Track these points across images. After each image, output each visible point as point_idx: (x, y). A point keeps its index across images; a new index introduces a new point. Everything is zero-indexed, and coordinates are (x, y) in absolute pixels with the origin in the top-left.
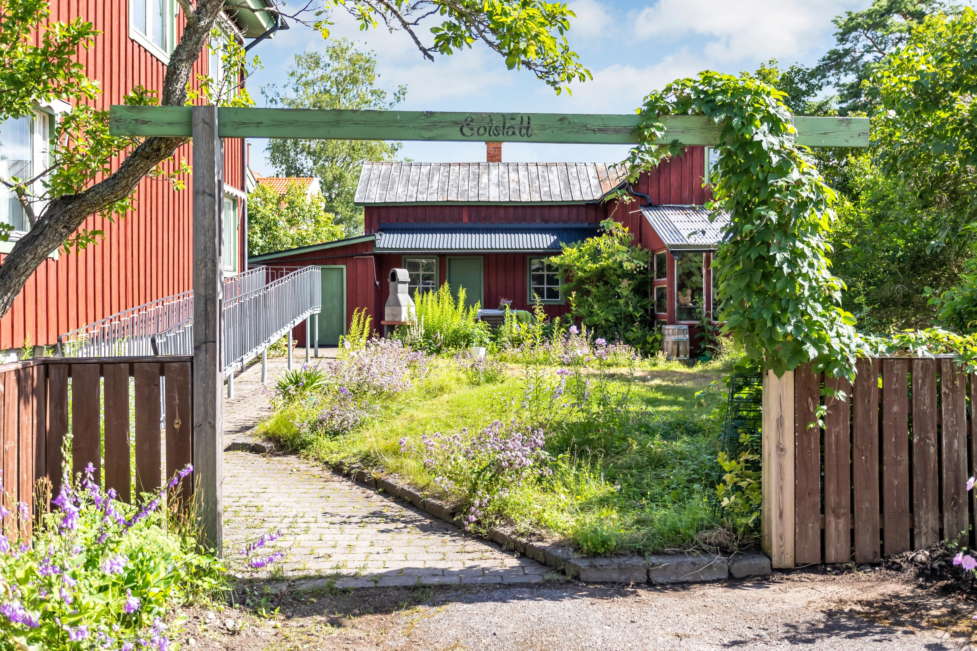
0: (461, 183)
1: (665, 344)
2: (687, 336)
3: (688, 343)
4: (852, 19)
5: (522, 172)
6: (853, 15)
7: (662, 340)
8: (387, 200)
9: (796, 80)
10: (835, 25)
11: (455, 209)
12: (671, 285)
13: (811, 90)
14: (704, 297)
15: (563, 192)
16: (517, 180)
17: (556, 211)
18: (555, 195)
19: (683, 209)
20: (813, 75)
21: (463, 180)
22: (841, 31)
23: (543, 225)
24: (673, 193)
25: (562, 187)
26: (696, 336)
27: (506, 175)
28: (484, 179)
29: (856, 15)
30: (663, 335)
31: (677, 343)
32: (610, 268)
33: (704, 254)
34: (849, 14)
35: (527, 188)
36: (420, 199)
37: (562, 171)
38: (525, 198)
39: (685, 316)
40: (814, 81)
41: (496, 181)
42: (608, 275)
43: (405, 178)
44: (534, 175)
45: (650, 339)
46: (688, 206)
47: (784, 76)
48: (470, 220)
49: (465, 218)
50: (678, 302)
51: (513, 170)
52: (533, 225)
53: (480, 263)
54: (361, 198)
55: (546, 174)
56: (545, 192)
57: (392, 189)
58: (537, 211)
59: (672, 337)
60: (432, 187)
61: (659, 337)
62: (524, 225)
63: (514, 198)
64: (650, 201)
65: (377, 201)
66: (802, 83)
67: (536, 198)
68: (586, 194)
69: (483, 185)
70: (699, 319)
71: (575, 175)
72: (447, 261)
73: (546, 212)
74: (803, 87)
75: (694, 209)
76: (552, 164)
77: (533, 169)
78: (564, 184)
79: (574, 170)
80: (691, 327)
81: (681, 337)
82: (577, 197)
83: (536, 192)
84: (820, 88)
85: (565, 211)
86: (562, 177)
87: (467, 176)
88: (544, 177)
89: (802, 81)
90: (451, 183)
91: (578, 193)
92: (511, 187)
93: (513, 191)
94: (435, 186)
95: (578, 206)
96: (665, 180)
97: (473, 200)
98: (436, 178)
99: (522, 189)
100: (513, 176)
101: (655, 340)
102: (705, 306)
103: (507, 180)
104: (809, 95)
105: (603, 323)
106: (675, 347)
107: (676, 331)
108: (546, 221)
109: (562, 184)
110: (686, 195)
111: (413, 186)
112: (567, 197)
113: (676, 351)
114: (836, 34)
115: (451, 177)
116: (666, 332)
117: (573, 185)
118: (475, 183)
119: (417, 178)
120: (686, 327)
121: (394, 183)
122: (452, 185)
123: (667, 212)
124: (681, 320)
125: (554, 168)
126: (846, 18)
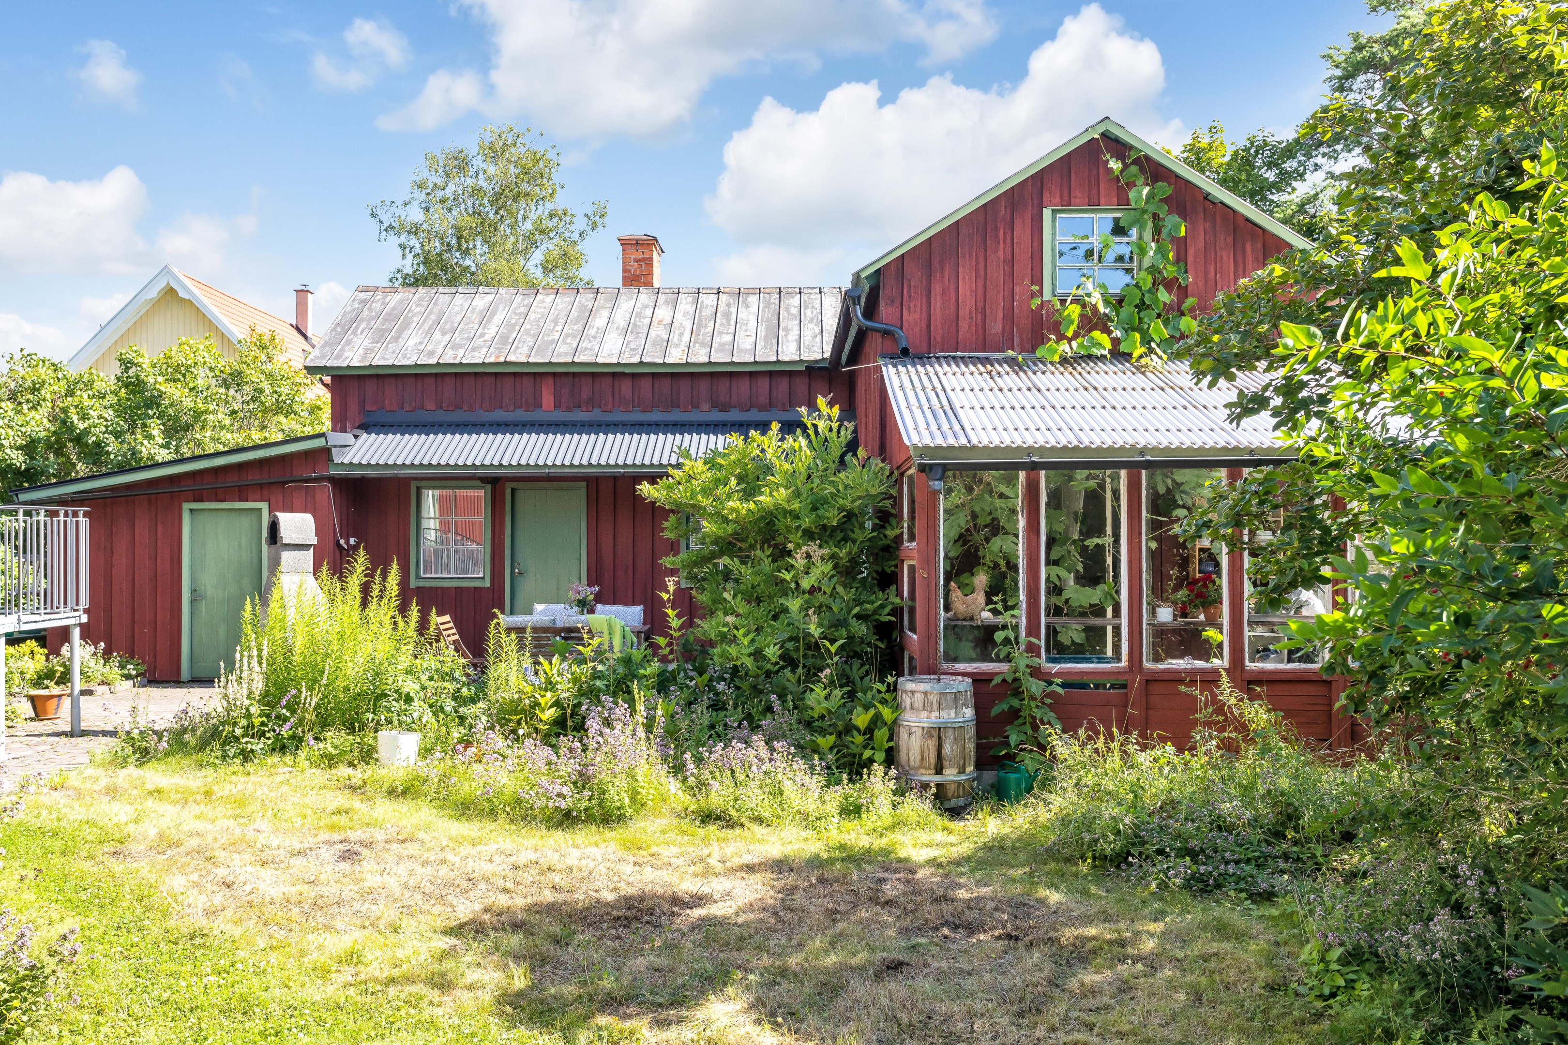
0: (549, 325)
1: (904, 735)
2: (969, 713)
3: (971, 731)
4: (1360, 48)
5: (685, 304)
6: (1363, 40)
7: (895, 721)
8: (376, 362)
9: (1259, 162)
10: (1328, 64)
11: (525, 380)
12: (930, 560)
13: (1285, 179)
14: (1022, 597)
15: (761, 344)
16: (668, 320)
17: (743, 387)
18: (741, 350)
19: (985, 361)
20: (1289, 151)
21: (556, 322)
22: (1338, 72)
23: (716, 416)
24: (964, 325)
25: (762, 333)
26: (996, 711)
27: (649, 312)
28: (599, 321)
29: (1369, 40)
30: (897, 707)
31: (937, 734)
32: (786, 512)
33: (1022, 475)
34: (1356, 37)
35: (686, 337)
36: (448, 358)
37: (768, 304)
38: (676, 356)
39: (967, 647)
40: (1290, 165)
41: (623, 324)
42: (783, 530)
43: (433, 317)
44: (708, 312)
45: (861, 719)
46: (1000, 356)
47: (1236, 153)
48: (557, 405)
49: (548, 399)
50: (947, 608)
51: (667, 302)
52: (694, 416)
53: (579, 498)
54: (323, 356)
55: (733, 310)
56: (722, 345)
57: (396, 339)
58: (703, 386)
59: (923, 716)
60: (482, 335)
61: (887, 713)
62: (676, 416)
63: (653, 357)
64: (904, 344)
65: (355, 363)
66: (1269, 168)
67: (700, 356)
68: (809, 348)
69: (593, 332)
70: (1008, 659)
71: (794, 311)
72: (508, 493)
73: (723, 386)
74: (1271, 175)
75: (1012, 362)
76: (750, 291)
77: (709, 300)
78: (767, 328)
79: (795, 301)
80: (979, 681)
81: (949, 715)
82: (789, 353)
83: (703, 345)
84: (1301, 176)
85: (764, 383)
86: (769, 314)
87: (565, 313)
88: (727, 316)
89: (1270, 165)
90: (527, 326)
91: (793, 347)
92: (653, 333)
93: (654, 344)
94: (492, 330)
95: (791, 374)
96: (945, 292)
97: (561, 360)
98: (498, 318)
99: (675, 338)
100: (664, 313)
101: (877, 721)
102: (1023, 621)
103: (648, 321)
104: (1279, 190)
105: (749, 662)
106: (932, 744)
107: (933, 698)
108: (724, 408)
109: (762, 329)
110: (996, 327)
111: (444, 334)
112: (765, 355)
113: (932, 758)
114: (1330, 79)
115: (532, 316)
116: (906, 700)
117: (787, 330)
118: (578, 327)
119: (459, 318)
120: (964, 685)
121: (406, 325)
122: (528, 332)
123: (943, 369)
124: (955, 660)
125: (753, 299)
126: (1347, 46)
